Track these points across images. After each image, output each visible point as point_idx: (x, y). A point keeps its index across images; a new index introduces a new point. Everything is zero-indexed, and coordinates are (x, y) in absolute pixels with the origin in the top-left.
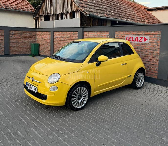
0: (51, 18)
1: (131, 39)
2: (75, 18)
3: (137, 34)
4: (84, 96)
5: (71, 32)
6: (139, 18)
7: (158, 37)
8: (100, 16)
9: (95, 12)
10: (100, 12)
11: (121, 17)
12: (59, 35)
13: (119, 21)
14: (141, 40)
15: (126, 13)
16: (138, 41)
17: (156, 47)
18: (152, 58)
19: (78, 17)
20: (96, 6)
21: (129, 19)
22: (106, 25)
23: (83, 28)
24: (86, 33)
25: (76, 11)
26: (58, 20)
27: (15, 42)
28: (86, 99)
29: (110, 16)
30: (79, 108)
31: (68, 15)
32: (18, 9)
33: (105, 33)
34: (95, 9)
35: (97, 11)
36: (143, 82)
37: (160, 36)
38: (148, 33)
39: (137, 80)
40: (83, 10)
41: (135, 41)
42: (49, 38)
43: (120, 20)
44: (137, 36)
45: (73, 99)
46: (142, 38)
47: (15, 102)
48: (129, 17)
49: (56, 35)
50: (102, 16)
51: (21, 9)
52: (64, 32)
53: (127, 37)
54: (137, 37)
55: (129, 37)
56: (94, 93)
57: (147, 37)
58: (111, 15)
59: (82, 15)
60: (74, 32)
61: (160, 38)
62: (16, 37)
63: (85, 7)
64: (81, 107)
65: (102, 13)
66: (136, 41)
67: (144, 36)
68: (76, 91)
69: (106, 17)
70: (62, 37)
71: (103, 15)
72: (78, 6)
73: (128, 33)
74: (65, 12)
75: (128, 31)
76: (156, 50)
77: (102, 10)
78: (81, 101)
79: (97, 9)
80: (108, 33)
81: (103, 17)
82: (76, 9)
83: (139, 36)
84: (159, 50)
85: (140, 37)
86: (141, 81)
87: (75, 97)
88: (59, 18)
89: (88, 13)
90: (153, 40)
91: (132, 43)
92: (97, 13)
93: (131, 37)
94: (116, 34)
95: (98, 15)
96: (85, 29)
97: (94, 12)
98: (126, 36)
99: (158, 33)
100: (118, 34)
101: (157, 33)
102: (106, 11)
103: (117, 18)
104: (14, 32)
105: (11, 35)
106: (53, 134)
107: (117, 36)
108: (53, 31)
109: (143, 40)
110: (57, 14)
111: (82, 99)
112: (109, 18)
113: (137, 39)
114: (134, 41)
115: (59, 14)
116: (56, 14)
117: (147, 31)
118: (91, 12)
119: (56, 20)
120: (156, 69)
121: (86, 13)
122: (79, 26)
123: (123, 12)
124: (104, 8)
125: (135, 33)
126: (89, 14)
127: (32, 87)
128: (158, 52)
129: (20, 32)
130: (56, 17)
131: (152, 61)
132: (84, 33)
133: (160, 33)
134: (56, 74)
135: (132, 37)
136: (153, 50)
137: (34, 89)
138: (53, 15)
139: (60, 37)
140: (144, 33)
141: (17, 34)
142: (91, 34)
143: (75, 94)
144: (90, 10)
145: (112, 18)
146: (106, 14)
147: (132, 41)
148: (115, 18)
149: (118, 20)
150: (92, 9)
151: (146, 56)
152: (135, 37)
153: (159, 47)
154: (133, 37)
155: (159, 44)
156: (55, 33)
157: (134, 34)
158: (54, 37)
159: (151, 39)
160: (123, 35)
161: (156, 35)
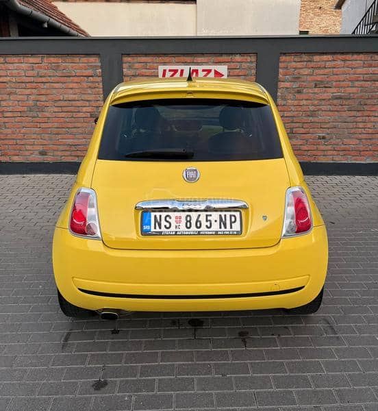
1: (177, 76)
3: (193, 62)
7: (250, 68)
14: (207, 77)
22: (10, 35)
33: (84, 59)
37: (254, 64)
38: (225, 58)
44: (193, 67)
46: (209, 71)
53: (165, 71)
55: (170, 71)
57: (223, 69)
61: (254, 71)
67: (213, 68)
73: (166, 59)
75: (165, 55)
80: (95, 60)
83: (200, 68)
85: (204, 70)
90: (238, 76)
93: (176, 71)
94: (125, 63)
98: (161, 68)
99: (249, 59)
100: (134, 63)
101: (245, 57)
107: (130, 67)
109: (211, 76)
117: (221, 54)
125: (188, 59)
133: (254, 59)
135: (179, 71)
140: (214, 59)
142: (19, 63)
154: (182, 71)
157: (185, 63)
159: (231, 74)
160: (151, 64)
161: (243, 64)
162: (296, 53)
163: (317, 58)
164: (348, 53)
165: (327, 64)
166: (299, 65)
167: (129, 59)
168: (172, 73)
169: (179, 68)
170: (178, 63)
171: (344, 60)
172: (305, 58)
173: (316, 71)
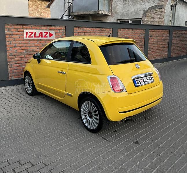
1: (33, 35)
3: (40, 29)
7: (63, 32)
14: (46, 36)
16: (43, 37)
37: (65, 31)
38: (53, 28)
41: (39, 37)
44: (41, 31)
46: (47, 33)
53: (27, 33)
54: (40, 33)
55: (30, 32)
57: (53, 32)
66: (41, 37)
67: (49, 31)
73: (28, 27)
75: (27, 25)
83: (43, 31)
85: (45, 33)
91: (35, 40)
93: (32, 33)
94: (6, 28)
98: (25, 31)
99: (62, 28)
100: (11, 28)
107: (9, 31)
109: (48, 35)
113: (41, 35)
114: (37, 37)
117: (52, 26)
125: (38, 27)
133: (64, 28)
140: (48, 28)
147: (35, 37)
152: (38, 32)
154: (35, 33)
157: (37, 29)
159: (56, 34)
160: (20, 29)
161: (60, 30)
162: (79, 27)
163: (85, 29)
164: (94, 28)
165: (89, 31)
166: (80, 31)
167: (8, 26)
169: (34, 31)
170: (33, 29)
171: (93, 30)
172: (82, 29)
173: (86, 34)
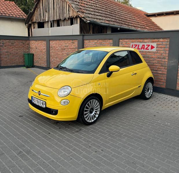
0: (46, 25)
1: (137, 47)
2: (73, 24)
3: (143, 42)
4: (96, 110)
5: (70, 41)
6: (139, 25)
7: (166, 45)
8: (101, 23)
9: (96, 18)
10: (100, 18)
11: (121, 23)
12: (56, 44)
13: (120, 28)
14: (148, 48)
15: (126, 19)
16: (145, 49)
17: (164, 54)
18: (160, 67)
19: (77, 24)
20: (96, 12)
21: (130, 25)
22: (107, 33)
23: (83, 36)
24: (87, 41)
25: (75, 17)
26: (53, 27)
27: (7, 52)
28: (98, 113)
29: (111, 23)
30: (91, 122)
31: (66, 22)
32: (8, 15)
33: (108, 41)
34: (95, 15)
35: (98, 17)
36: (151, 92)
37: (168, 43)
38: (156, 40)
39: (146, 90)
40: (83, 16)
41: (141, 49)
42: (45, 47)
43: (122, 27)
45: (85, 113)
46: (149, 45)
47: (20, 119)
48: (130, 23)
49: (53, 43)
50: (102, 23)
51: (11, 16)
52: (62, 41)
53: (133, 45)
54: (143, 45)
56: (106, 105)
57: (154, 45)
58: (112, 21)
59: (81, 21)
60: (73, 41)
61: (168, 46)
62: (7, 46)
63: (85, 13)
64: (93, 121)
65: (102, 19)
66: (143, 49)
67: (151, 44)
68: (88, 105)
69: (107, 24)
70: (60, 46)
71: (103, 21)
72: (78, 12)
73: (134, 41)
74: (61, 18)
75: (133, 39)
76: (164, 58)
77: (102, 16)
78: (93, 114)
79: (97, 15)
80: (111, 41)
81: (104, 23)
82: (75, 15)
83: (145, 44)
84: (167, 58)
85: (147, 45)
86: (149, 91)
87: (87, 111)
88: (56, 24)
89: (88, 19)
90: (161, 48)
92: (97, 19)
93: (136, 45)
94: (120, 42)
95: (98, 21)
96: (85, 37)
97: (94, 18)
98: (132, 44)
99: (166, 40)
100: (123, 42)
102: (107, 17)
103: (118, 24)
104: (5, 41)
105: (1, 45)
106: (70, 151)
107: (121, 44)
108: (48, 39)
109: (150, 48)
110: (53, 21)
111: (94, 112)
112: (110, 25)
113: (143, 47)
114: (140, 49)
115: (55, 20)
116: (51, 21)
117: (154, 39)
118: (92, 18)
119: (52, 27)
120: (164, 78)
121: (86, 19)
122: (78, 33)
123: (123, 18)
124: (104, 14)
125: (141, 40)
126: (90, 21)
127: (39, 102)
128: (166, 60)
129: (11, 41)
130: (51, 24)
131: (159, 70)
132: (85, 41)
133: (168, 40)
134: (67, 87)
136: (160, 58)
137: (41, 104)
138: (48, 22)
139: (58, 46)
140: (151, 40)
141: (8, 43)
142: (92, 42)
143: (87, 108)
144: (90, 16)
145: (113, 24)
146: (107, 20)
147: (138, 49)
148: (116, 25)
149: (120, 26)
150: (92, 14)
151: (153, 65)
152: (141, 45)
153: (167, 55)
154: (139, 45)
155: (167, 52)
156: (52, 41)
157: (140, 42)
158: (50, 45)
159: (158, 47)
160: (128, 42)
161: (164, 43)
168: (135, 46)
170: (137, 42)
